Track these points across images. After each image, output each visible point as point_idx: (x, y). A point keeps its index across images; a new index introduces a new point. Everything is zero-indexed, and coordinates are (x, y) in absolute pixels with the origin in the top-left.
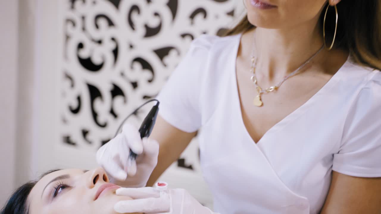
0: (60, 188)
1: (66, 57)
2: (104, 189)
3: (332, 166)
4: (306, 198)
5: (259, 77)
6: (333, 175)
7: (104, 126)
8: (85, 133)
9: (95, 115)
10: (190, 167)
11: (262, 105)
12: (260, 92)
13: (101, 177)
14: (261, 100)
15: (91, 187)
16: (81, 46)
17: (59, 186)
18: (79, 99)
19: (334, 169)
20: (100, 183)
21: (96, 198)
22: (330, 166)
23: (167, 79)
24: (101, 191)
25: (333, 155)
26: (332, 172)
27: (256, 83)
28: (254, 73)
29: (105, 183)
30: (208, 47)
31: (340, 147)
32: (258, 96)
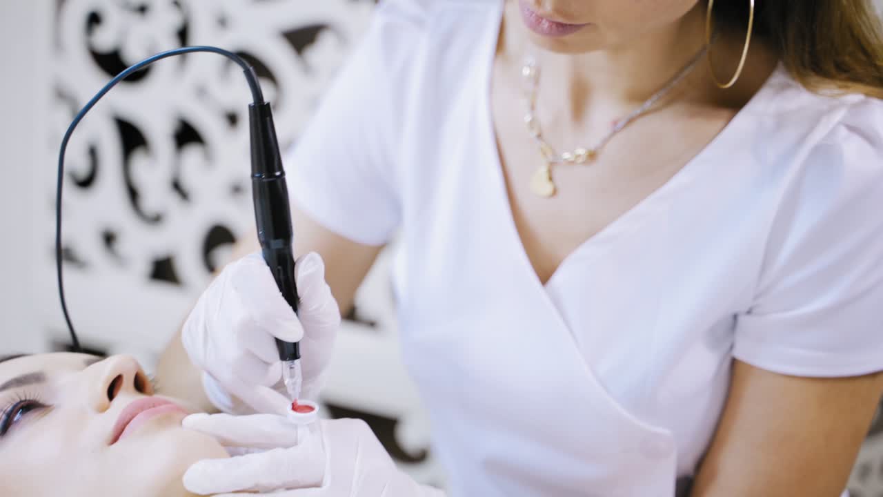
0: (17, 412)
1: (58, 44)
2: (136, 414)
3: (732, 347)
4: (665, 432)
5: (545, 117)
6: (735, 370)
7: (156, 219)
8: (109, 239)
9: (133, 194)
10: (372, 324)
11: (555, 192)
12: (551, 158)
13: (128, 382)
14: (551, 179)
15: (102, 409)
16: (94, 19)
17: (15, 406)
18: (93, 153)
19: (739, 354)
20: (127, 398)
21: (115, 439)
22: (728, 345)
23: (313, 103)
24: (127, 420)
25: (735, 317)
26: (734, 363)
27: (539, 136)
28: (533, 108)
29: (140, 398)
30: (419, 22)
31: (756, 297)
32: (543, 171)
